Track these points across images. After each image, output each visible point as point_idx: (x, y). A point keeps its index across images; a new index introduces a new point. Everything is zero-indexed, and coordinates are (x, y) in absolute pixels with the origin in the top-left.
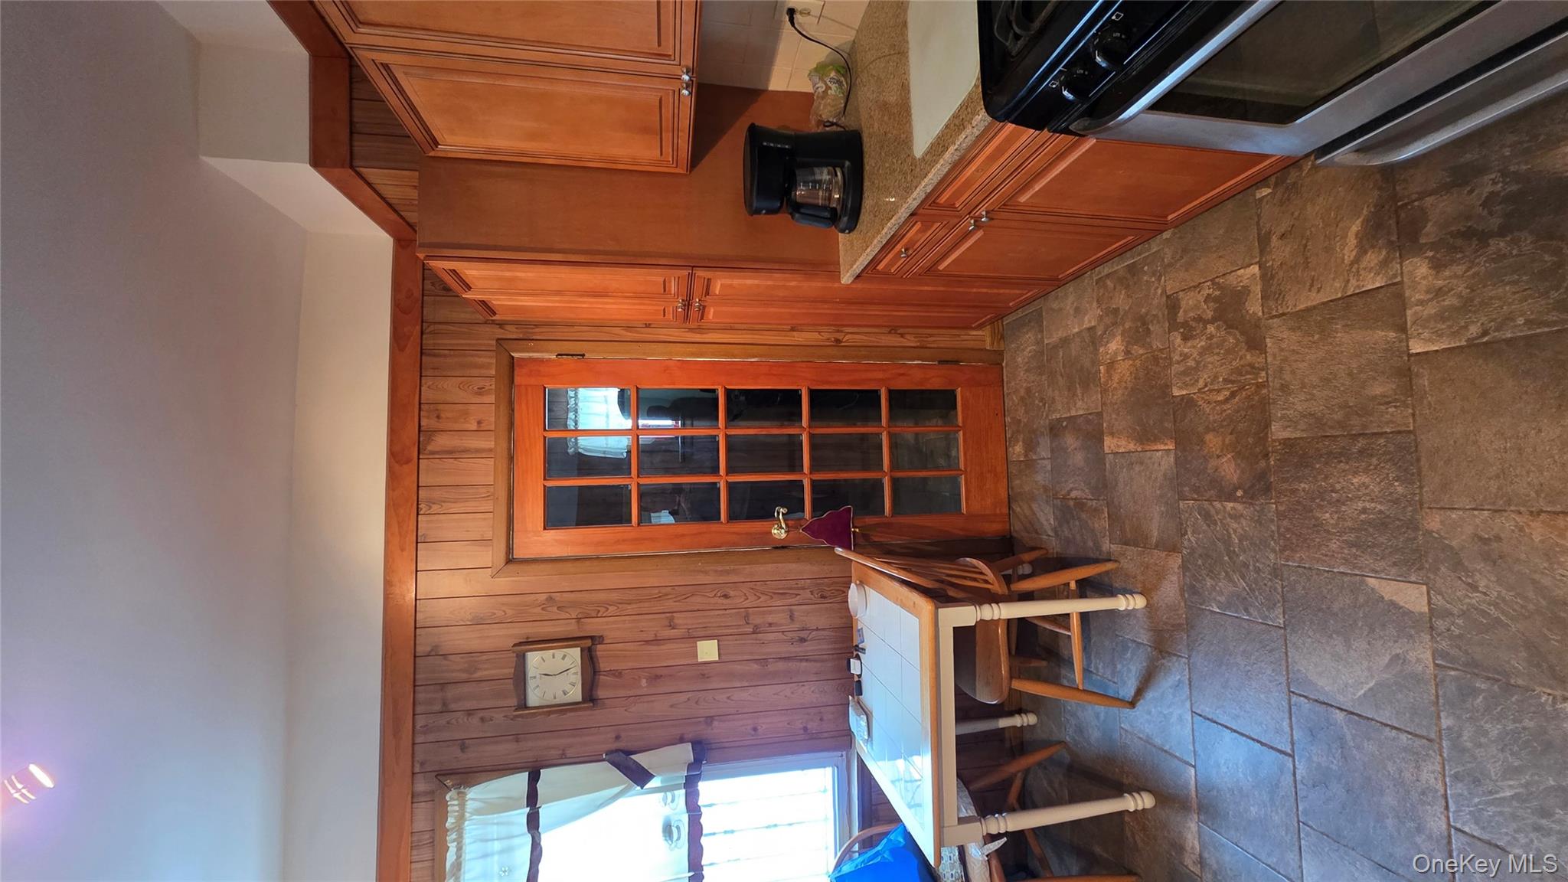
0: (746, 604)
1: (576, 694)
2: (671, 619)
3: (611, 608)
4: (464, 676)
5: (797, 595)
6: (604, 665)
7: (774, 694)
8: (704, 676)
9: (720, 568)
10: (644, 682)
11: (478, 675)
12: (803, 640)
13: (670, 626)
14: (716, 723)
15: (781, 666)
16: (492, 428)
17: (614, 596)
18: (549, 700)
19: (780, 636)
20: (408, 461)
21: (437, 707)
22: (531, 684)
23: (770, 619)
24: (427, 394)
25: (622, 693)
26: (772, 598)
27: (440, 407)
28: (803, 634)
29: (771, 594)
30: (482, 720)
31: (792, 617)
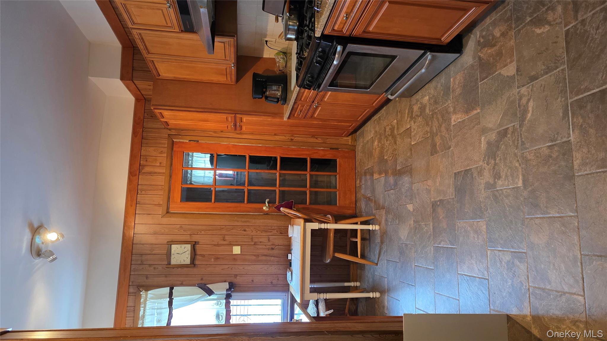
0: (252, 234)
1: (188, 261)
2: (224, 237)
3: (203, 232)
4: (149, 252)
5: (271, 232)
6: (198, 252)
7: (261, 268)
8: (235, 260)
9: (243, 220)
10: (213, 260)
11: (154, 252)
12: (272, 249)
13: (224, 240)
14: (238, 277)
15: (264, 258)
16: (165, 165)
17: (204, 227)
18: (178, 263)
19: (264, 247)
20: (135, 175)
21: (139, 262)
22: (172, 257)
23: (261, 240)
24: (143, 153)
25: (204, 263)
26: (262, 232)
27: (147, 157)
28: (273, 247)
29: (262, 231)
30: (155, 268)
31: (269, 240)
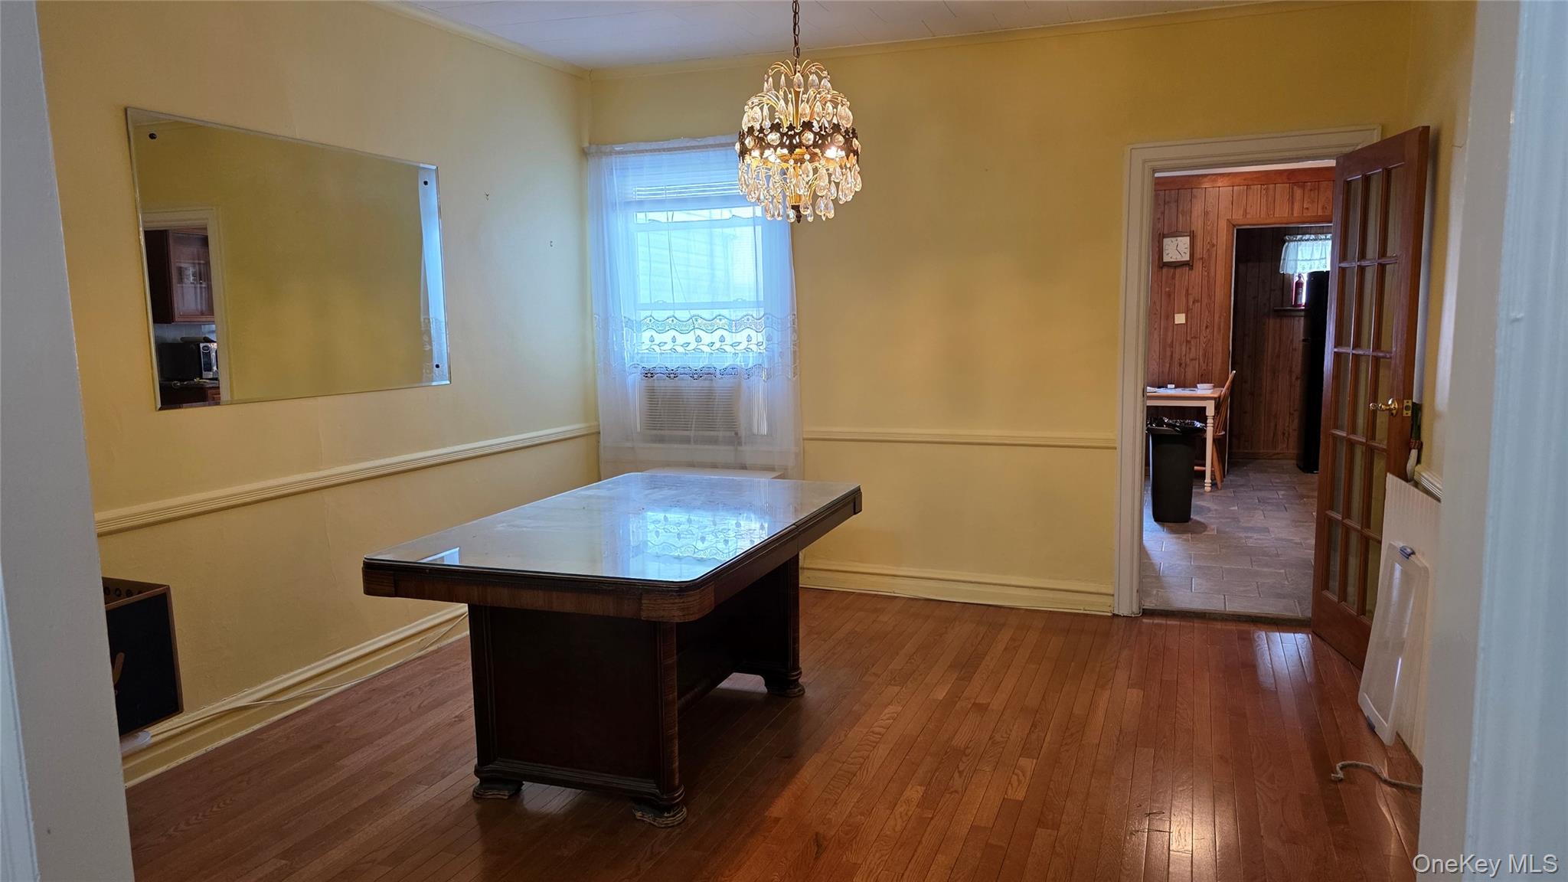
0: (1202, 338)
1: (1166, 259)
2: (1198, 301)
3: (1206, 274)
4: (1180, 210)
5: (1204, 363)
6: (1178, 271)
8: (1167, 317)
9: (1222, 324)
10: (1167, 289)
11: (1180, 216)
12: (1180, 365)
13: (1195, 301)
15: (1168, 354)
16: (1304, 215)
17: (1213, 274)
18: (1165, 247)
19: (1184, 353)
20: (1289, 179)
21: (1167, 199)
22: (1174, 239)
23: (1193, 349)
24: (1324, 184)
25: (1164, 279)
26: (1204, 350)
27: (1316, 191)
28: (1184, 365)
29: (1206, 350)
30: (1159, 219)
31: (1192, 360)
